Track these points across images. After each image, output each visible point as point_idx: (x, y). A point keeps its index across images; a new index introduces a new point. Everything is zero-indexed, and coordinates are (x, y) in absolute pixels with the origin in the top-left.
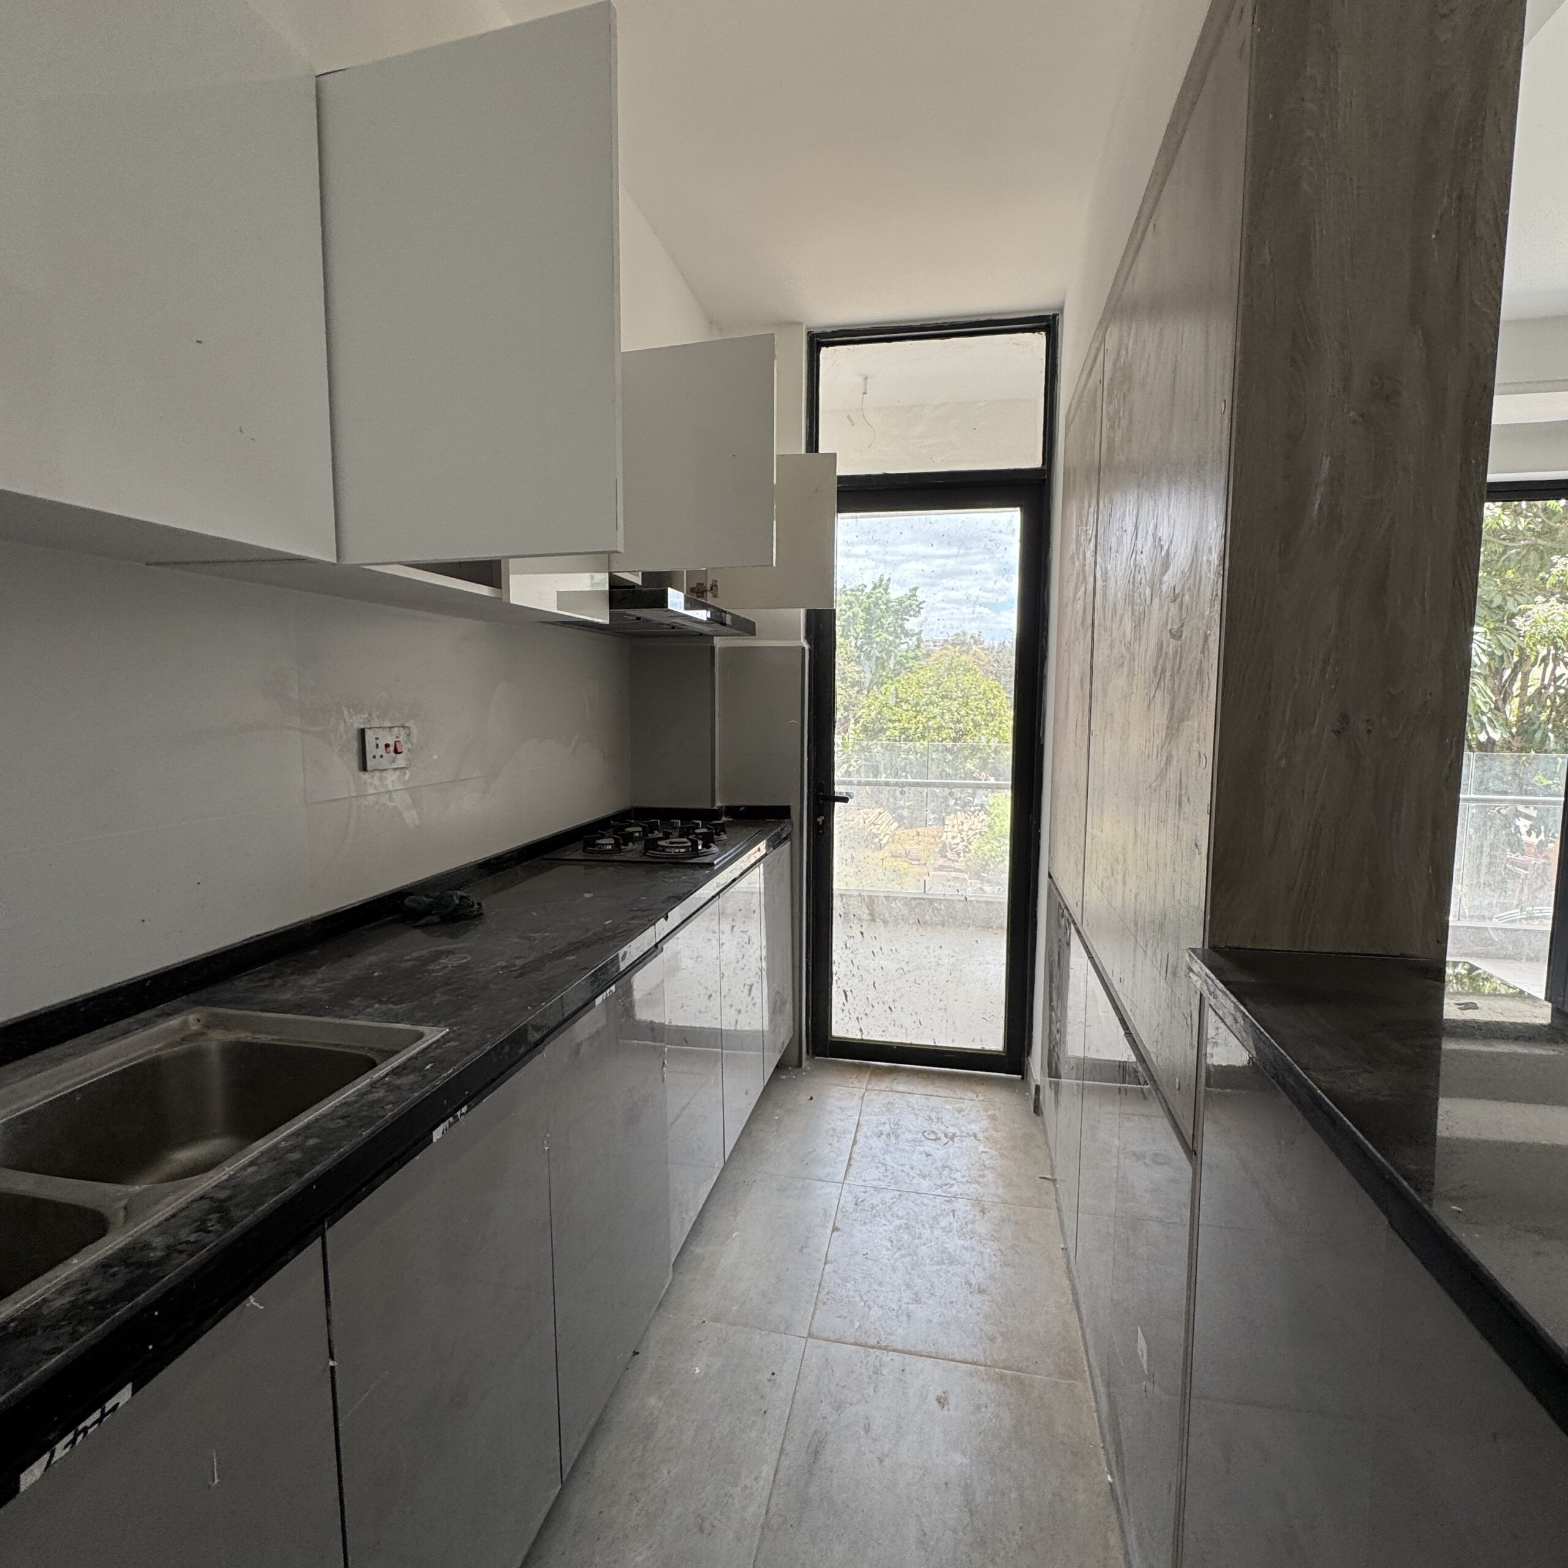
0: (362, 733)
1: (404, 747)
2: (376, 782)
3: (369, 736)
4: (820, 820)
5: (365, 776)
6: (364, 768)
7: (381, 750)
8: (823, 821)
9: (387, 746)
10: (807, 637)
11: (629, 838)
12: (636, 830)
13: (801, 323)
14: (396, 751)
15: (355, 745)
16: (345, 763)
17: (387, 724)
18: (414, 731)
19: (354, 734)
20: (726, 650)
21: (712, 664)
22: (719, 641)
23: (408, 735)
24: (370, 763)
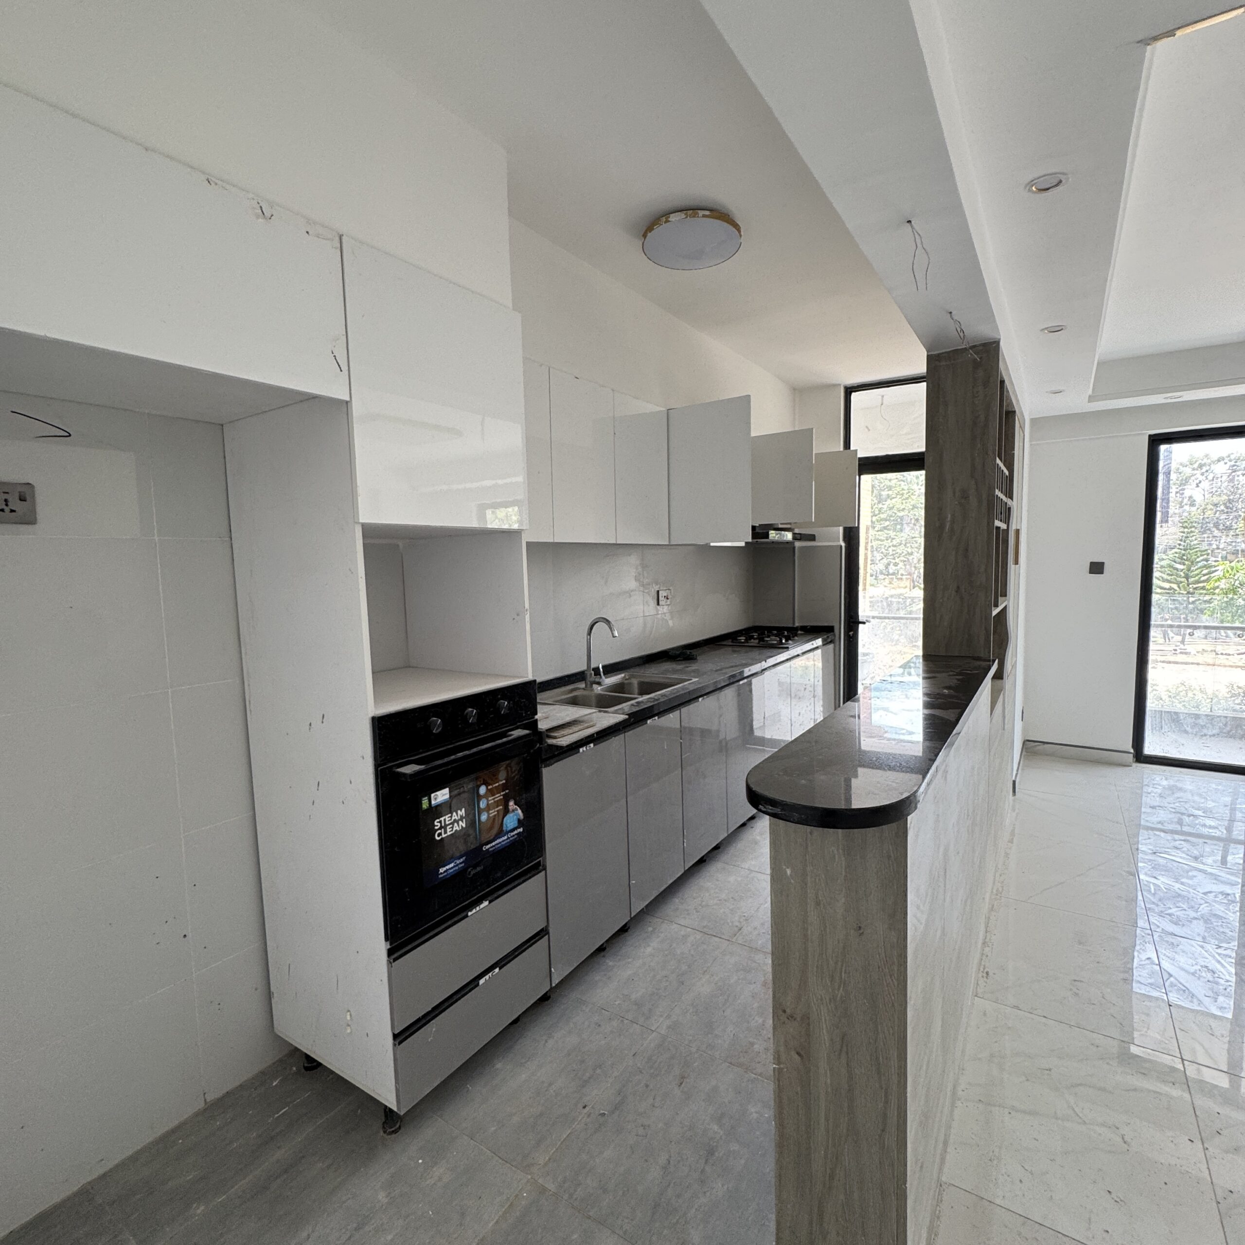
0: (658, 592)
1: (669, 597)
2: (661, 609)
4: (851, 633)
5: (658, 607)
6: (658, 604)
7: (663, 598)
8: (853, 634)
9: (665, 596)
10: (844, 540)
11: (752, 637)
12: (755, 635)
13: (840, 385)
14: (667, 599)
15: (656, 596)
16: (652, 604)
17: (667, 588)
20: (801, 548)
21: (794, 555)
22: (798, 544)
23: (671, 592)
24: (660, 603)
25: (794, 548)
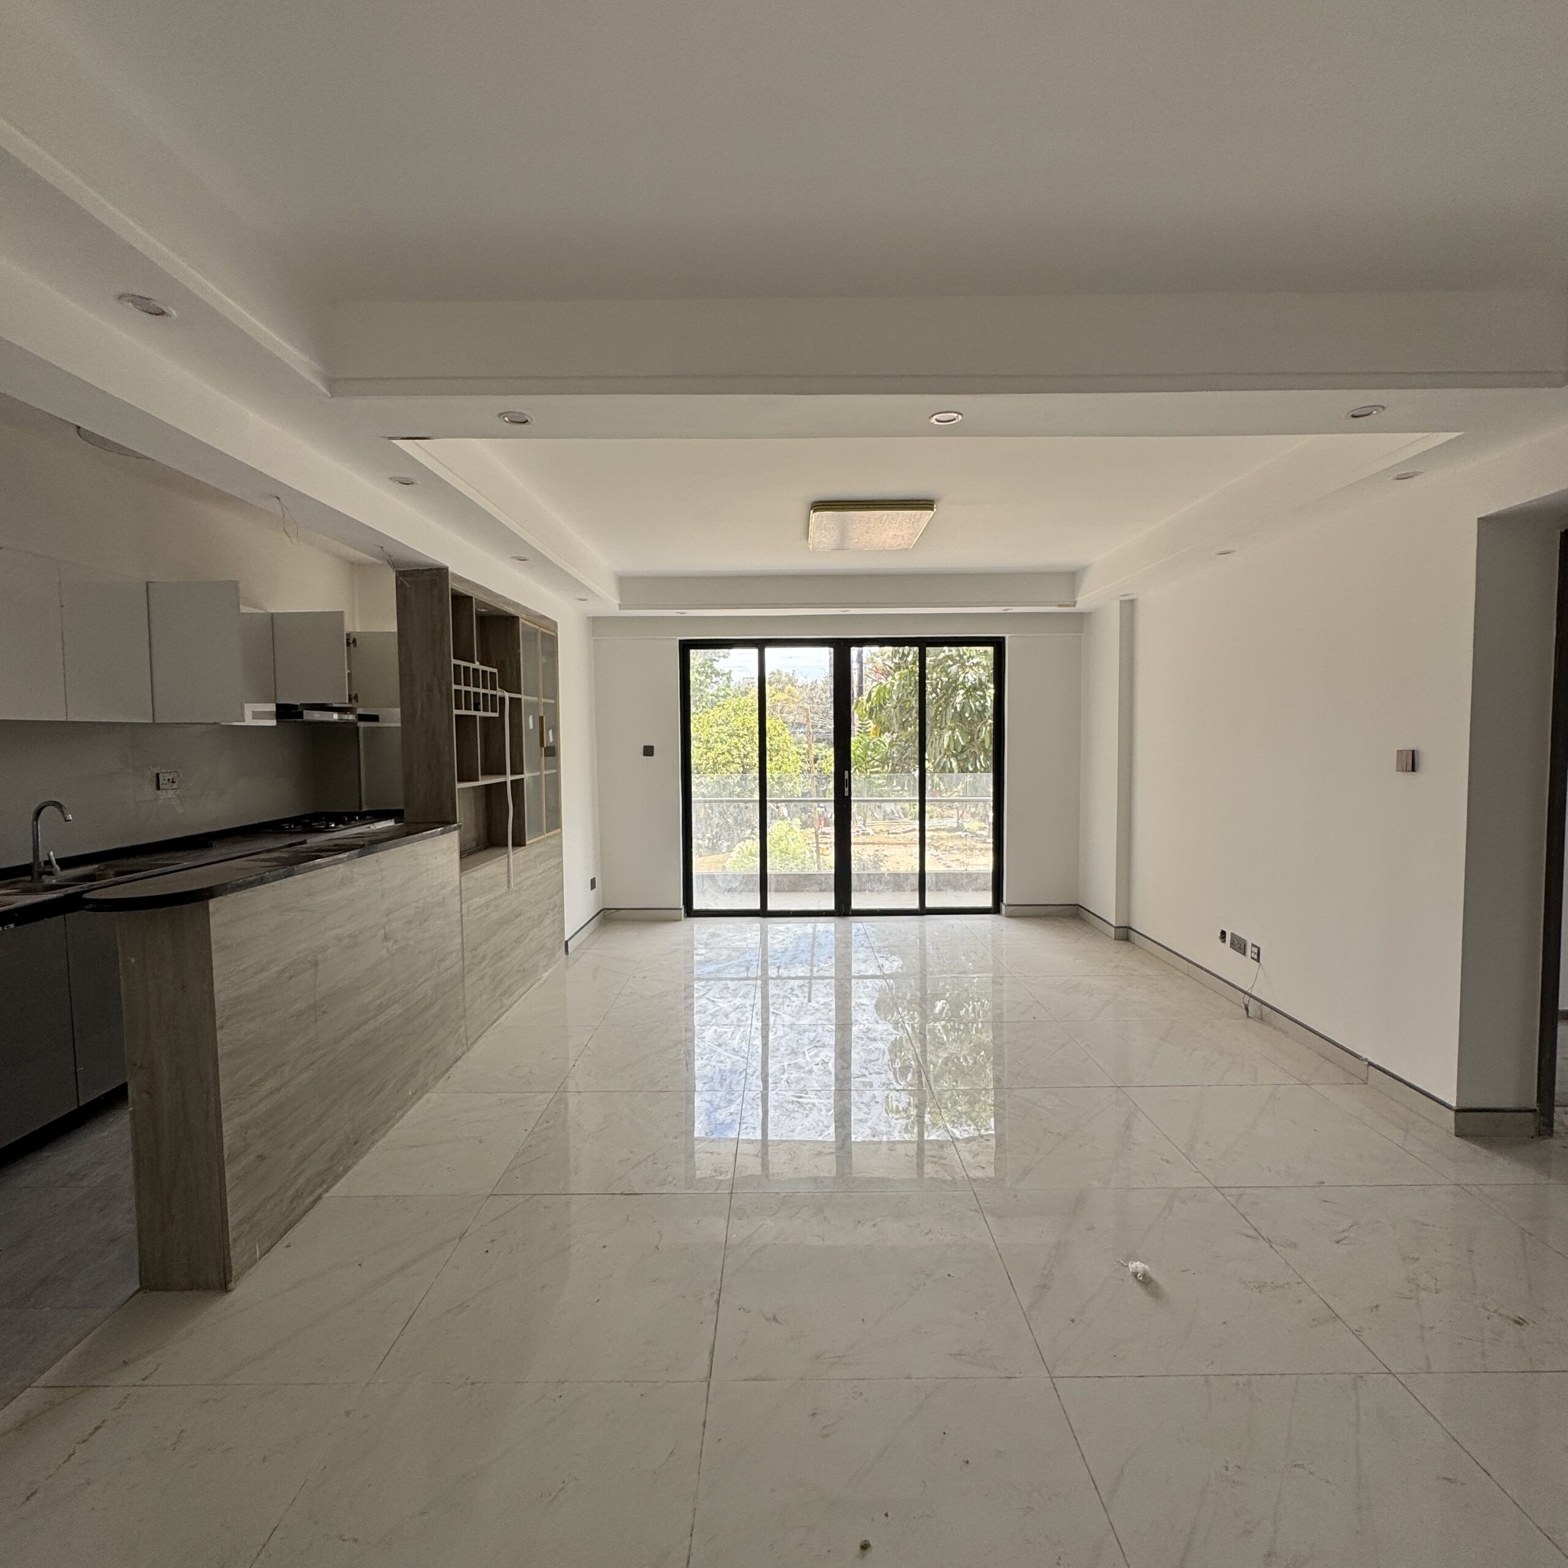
0: (158, 775)
1: (176, 780)
2: (164, 794)
3: (161, 776)
5: (159, 792)
6: (158, 788)
7: (166, 781)
9: (169, 780)
12: (303, 822)
14: (173, 782)
15: (155, 779)
16: (149, 789)
17: (169, 771)
18: (181, 774)
19: (154, 775)
20: (365, 729)
21: (358, 736)
22: (361, 724)
23: (178, 775)
24: (161, 787)
25: (358, 728)
